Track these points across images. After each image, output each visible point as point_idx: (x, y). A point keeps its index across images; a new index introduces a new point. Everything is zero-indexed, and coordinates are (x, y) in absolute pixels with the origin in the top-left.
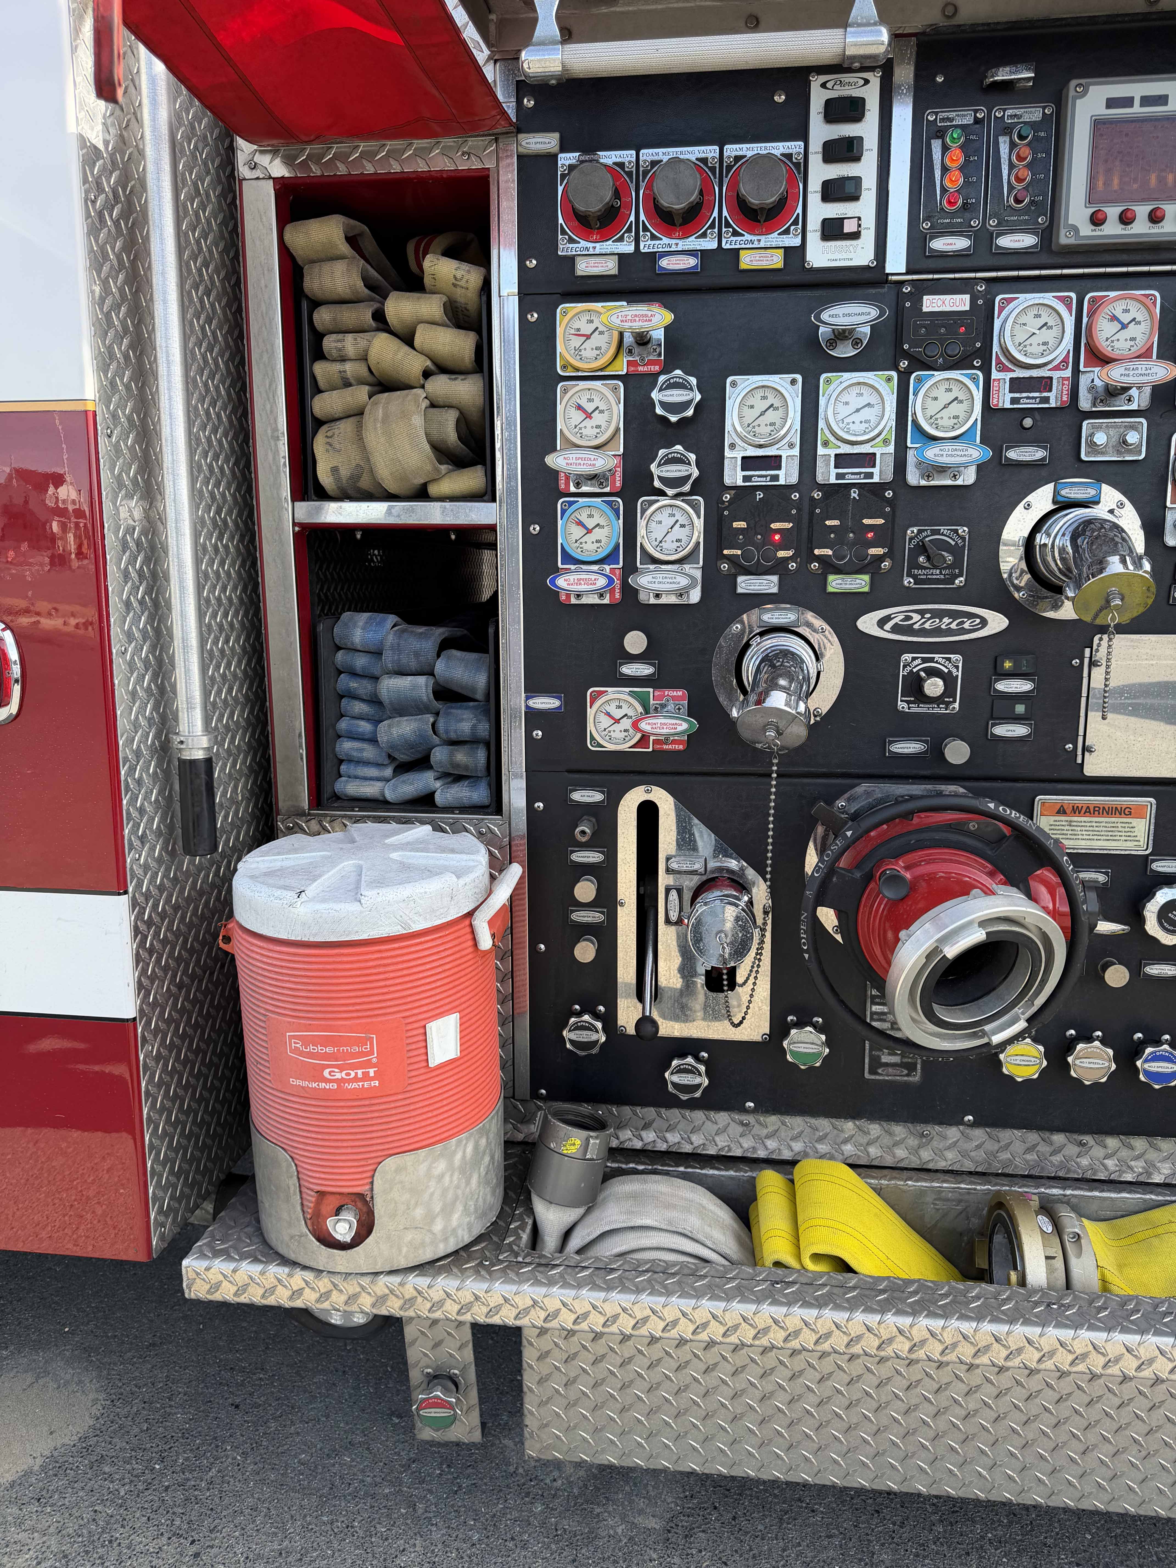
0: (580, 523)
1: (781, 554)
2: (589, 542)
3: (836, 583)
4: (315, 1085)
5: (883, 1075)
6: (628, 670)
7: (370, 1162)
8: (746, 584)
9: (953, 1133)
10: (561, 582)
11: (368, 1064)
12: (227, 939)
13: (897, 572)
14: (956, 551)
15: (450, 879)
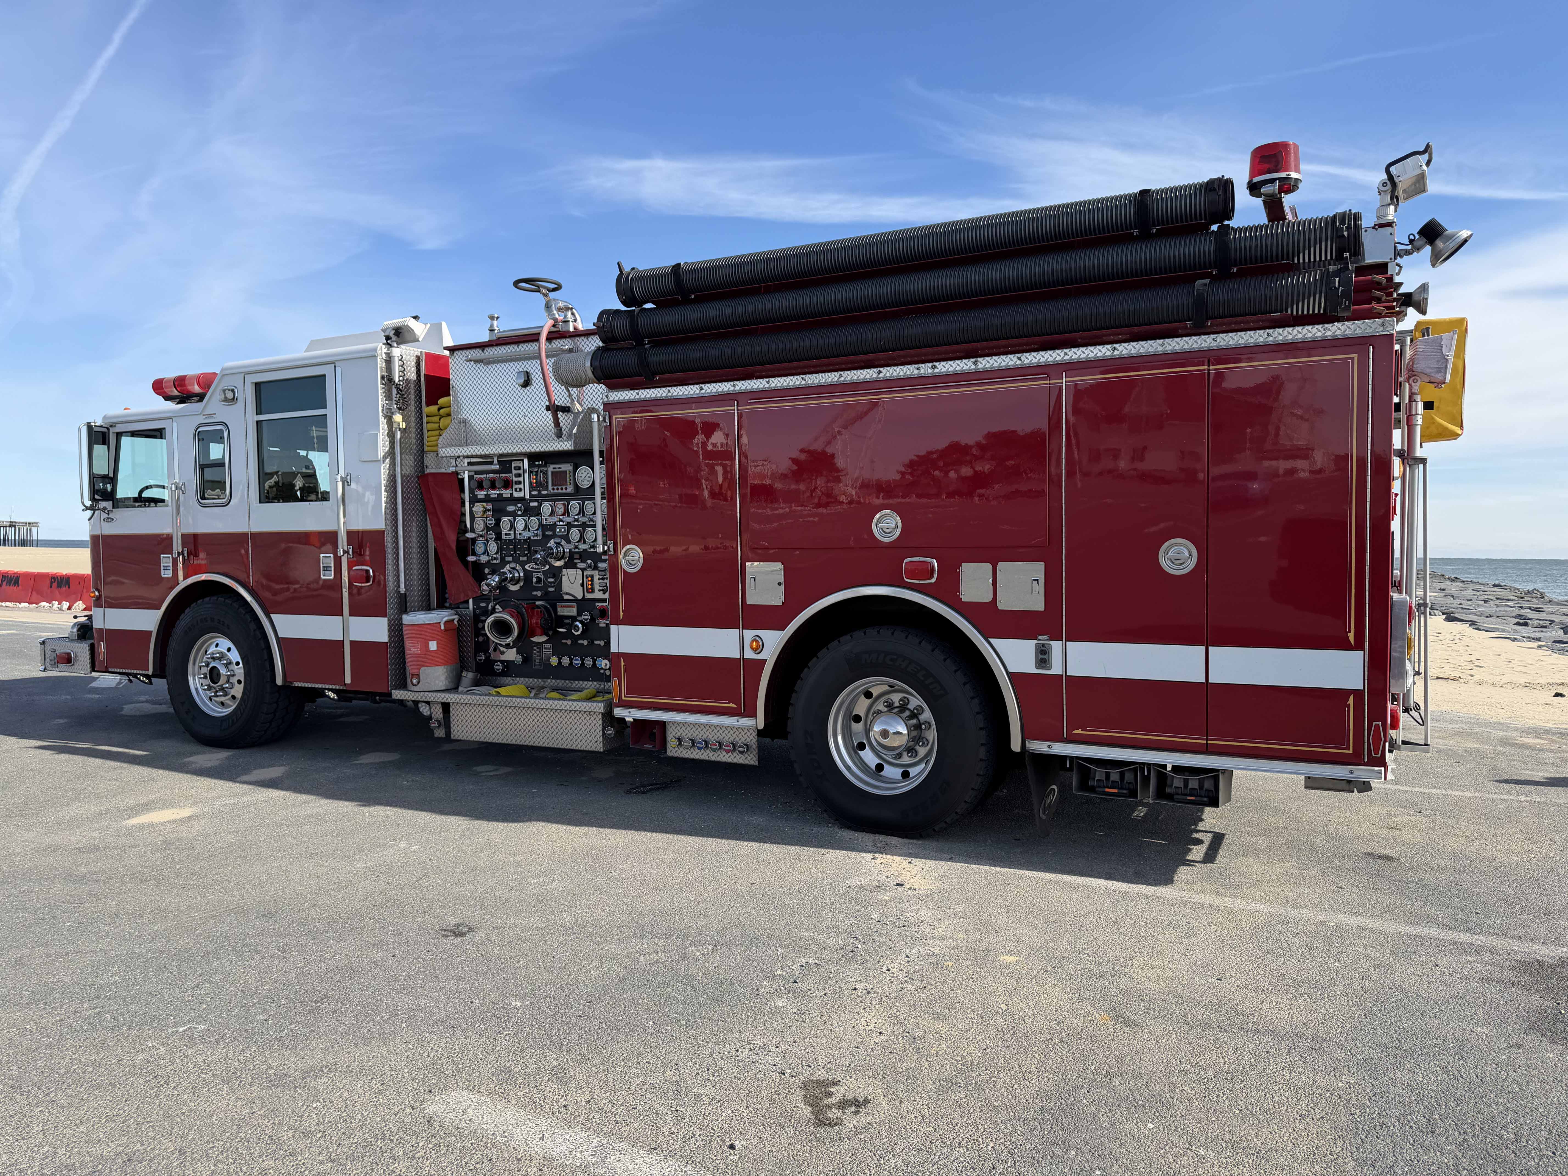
1: (512, 552)
3: (521, 559)
5: (537, 667)
8: (507, 559)
13: (530, 556)
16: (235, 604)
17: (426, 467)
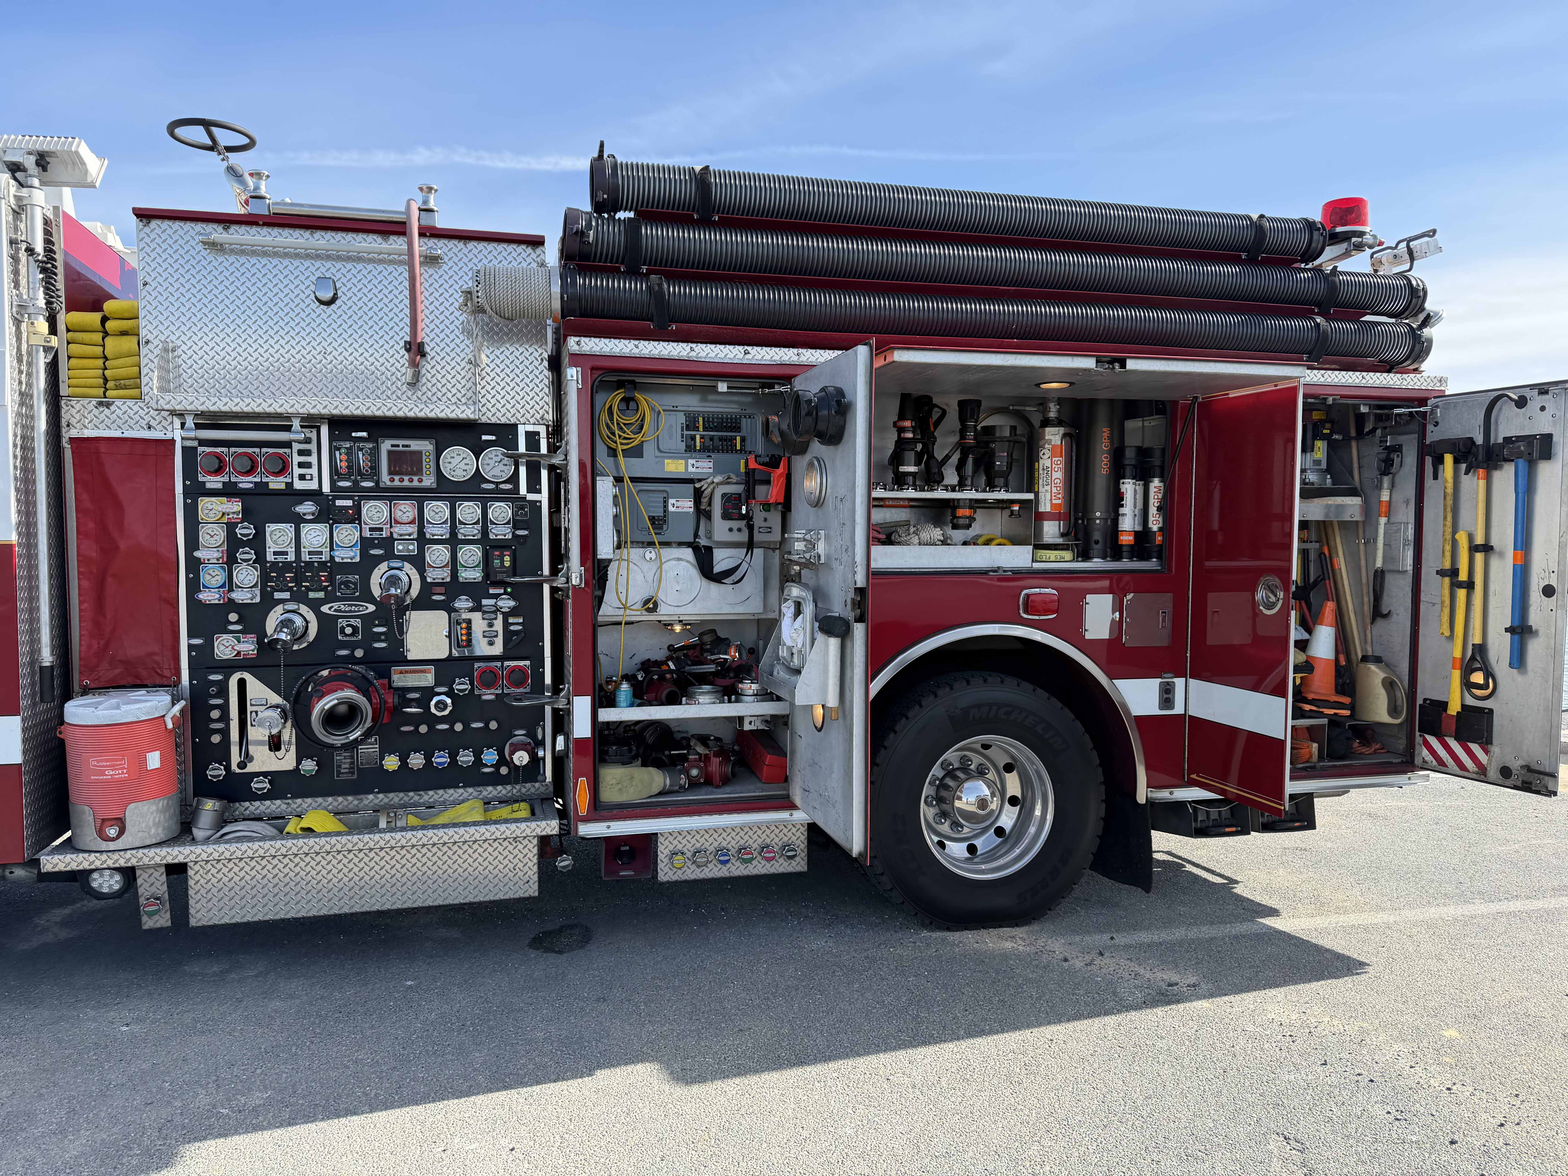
0: (210, 574)
1: (290, 585)
2: (213, 581)
3: (312, 595)
4: (101, 778)
6: (231, 627)
7: (124, 805)
8: (278, 595)
9: (371, 797)
10: (201, 596)
11: (124, 768)
12: (60, 733)
13: (334, 590)
14: (355, 584)
15: (156, 704)
17: (68, 426)
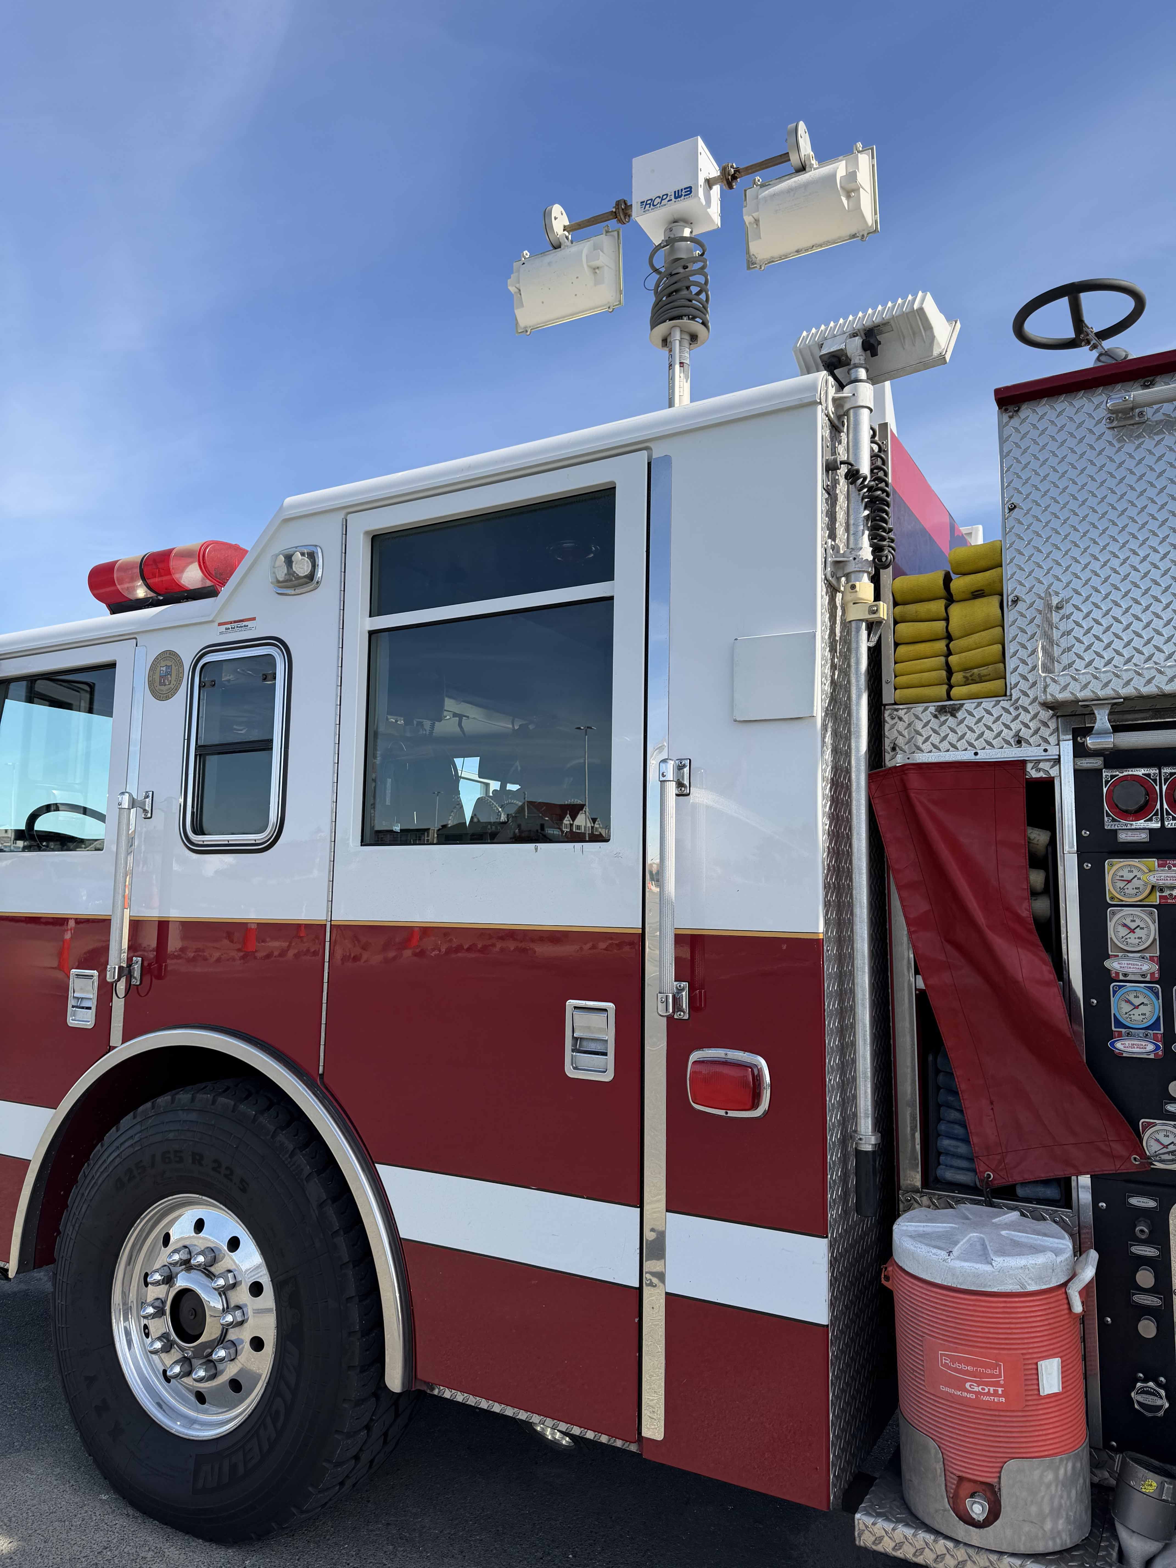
0: (1128, 1001)
2: (1136, 1015)
4: (959, 1393)
6: (1171, 1108)
7: (999, 1460)
10: (1119, 1045)
11: (997, 1384)
12: (887, 1278)
15: (1050, 1255)
16: (263, 1120)
17: (894, 749)
